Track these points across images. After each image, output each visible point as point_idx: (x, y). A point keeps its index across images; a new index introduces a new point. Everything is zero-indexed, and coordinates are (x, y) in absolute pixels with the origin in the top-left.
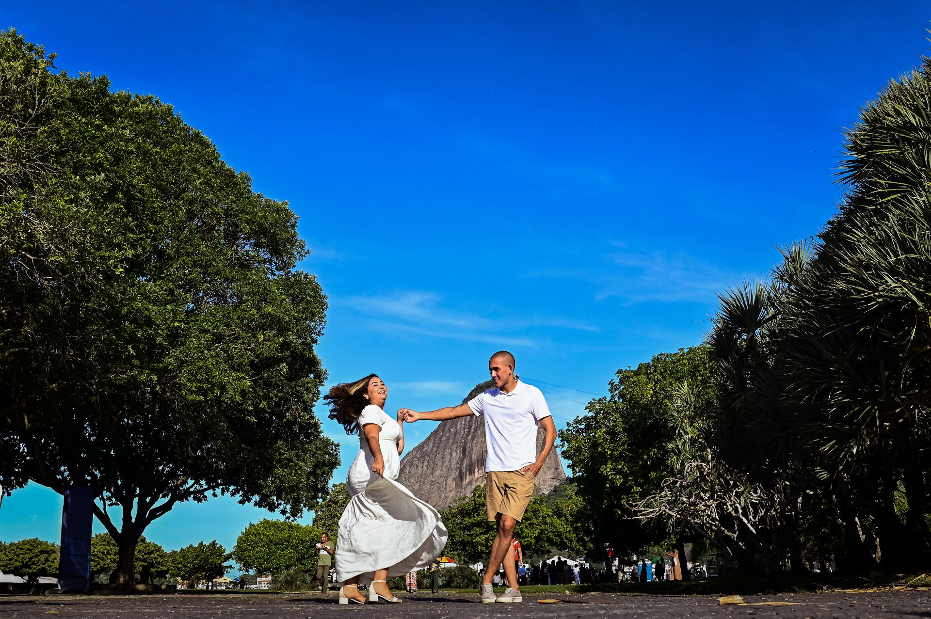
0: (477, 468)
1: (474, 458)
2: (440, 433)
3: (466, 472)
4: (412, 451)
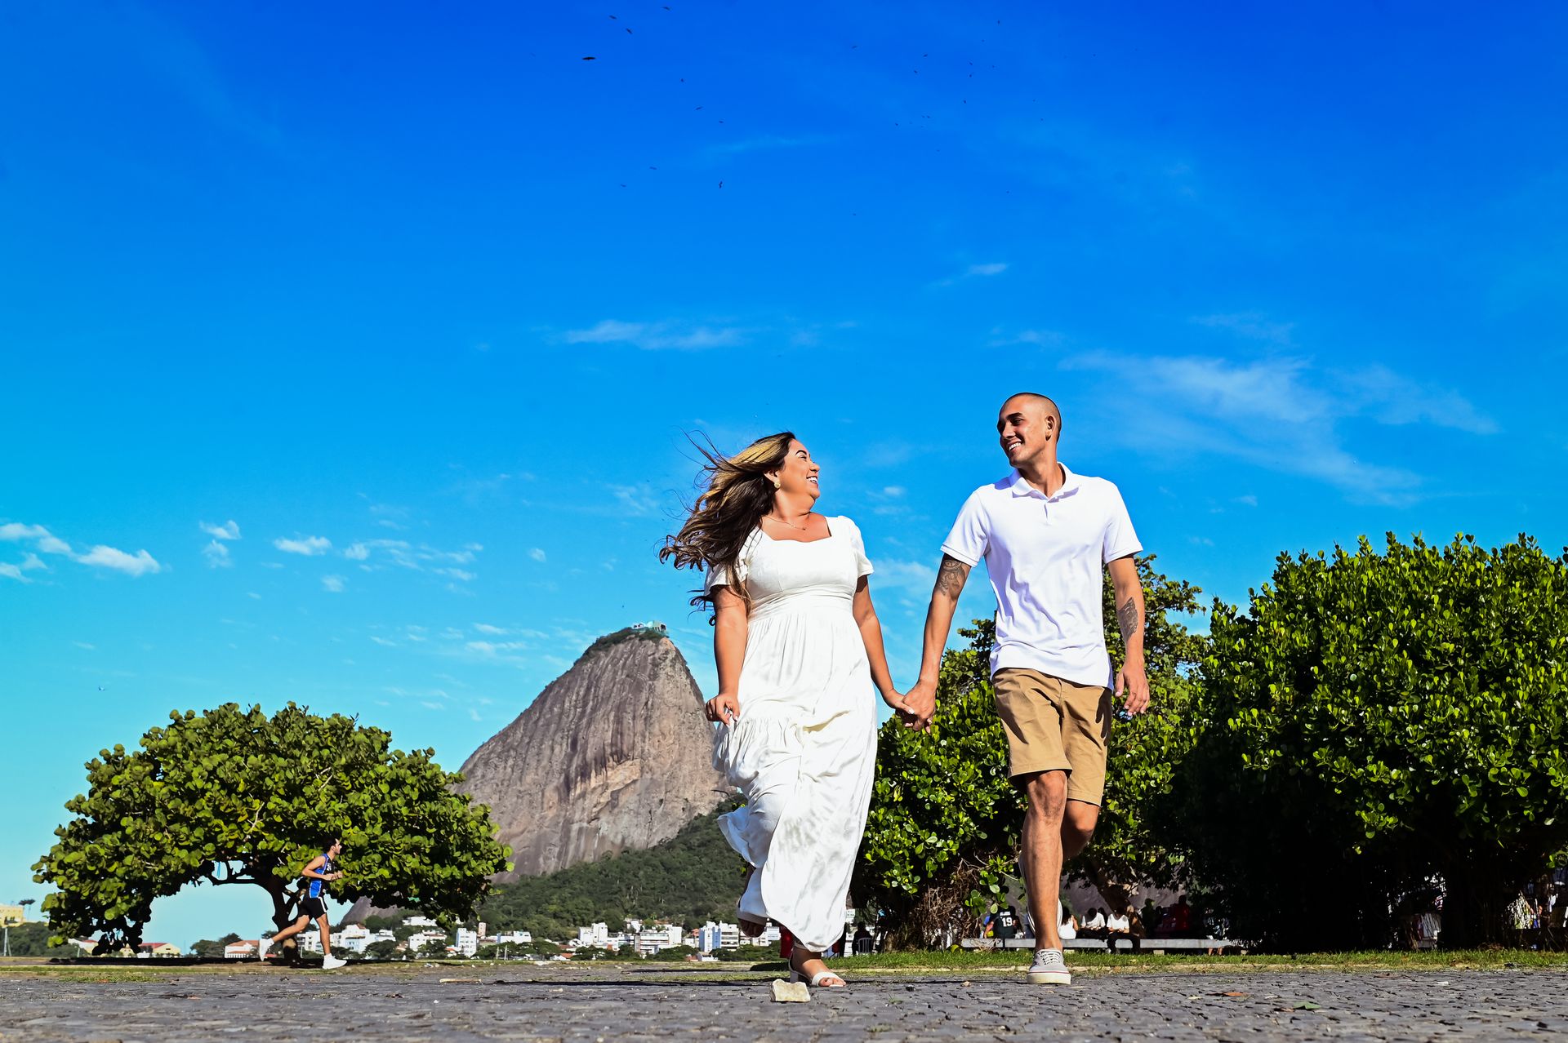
0: (593, 771)
1: (590, 755)
2: (535, 713)
3: (576, 777)
4: (488, 743)
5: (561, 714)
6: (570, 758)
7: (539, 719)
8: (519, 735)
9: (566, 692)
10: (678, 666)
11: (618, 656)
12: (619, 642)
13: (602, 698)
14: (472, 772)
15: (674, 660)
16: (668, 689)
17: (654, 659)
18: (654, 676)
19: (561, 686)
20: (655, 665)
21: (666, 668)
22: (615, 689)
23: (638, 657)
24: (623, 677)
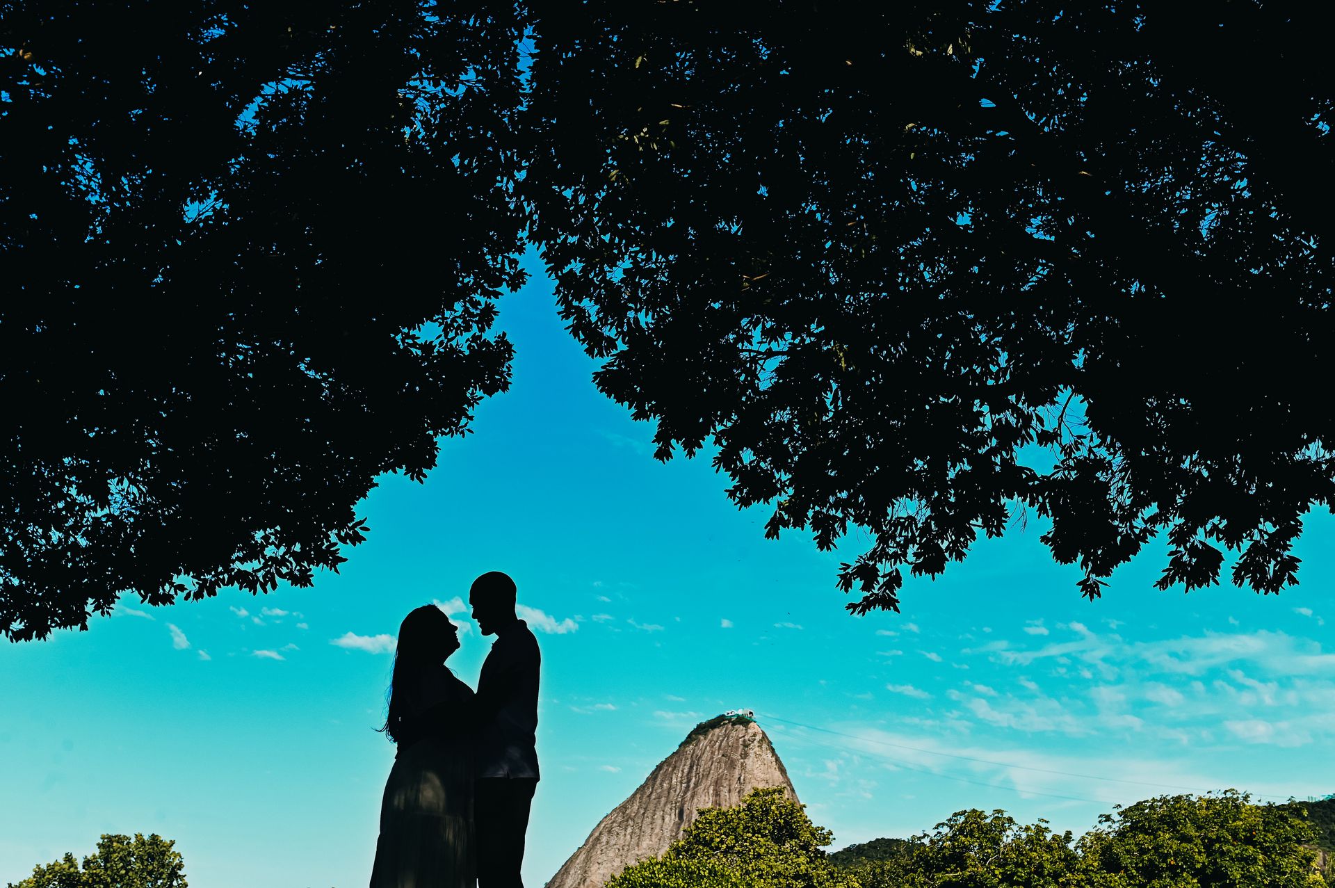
2: (648, 788)
4: (611, 814)
5: (670, 789)
6: (678, 826)
7: (651, 793)
8: (636, 807)
9: (673, 770)
10: (765, 746)
11: (715, 739)
12: (715, 728)
13: (703, 774)
14: (598, 839)
15: (761, 741)
16: (757, 766)
17: (744, 741)
18: (745, 756)
19: (669, 765)
20: (746, 745)
21: (755, 748)
22: (713, 767)
23: (731, 740)
24: (720, 756)
